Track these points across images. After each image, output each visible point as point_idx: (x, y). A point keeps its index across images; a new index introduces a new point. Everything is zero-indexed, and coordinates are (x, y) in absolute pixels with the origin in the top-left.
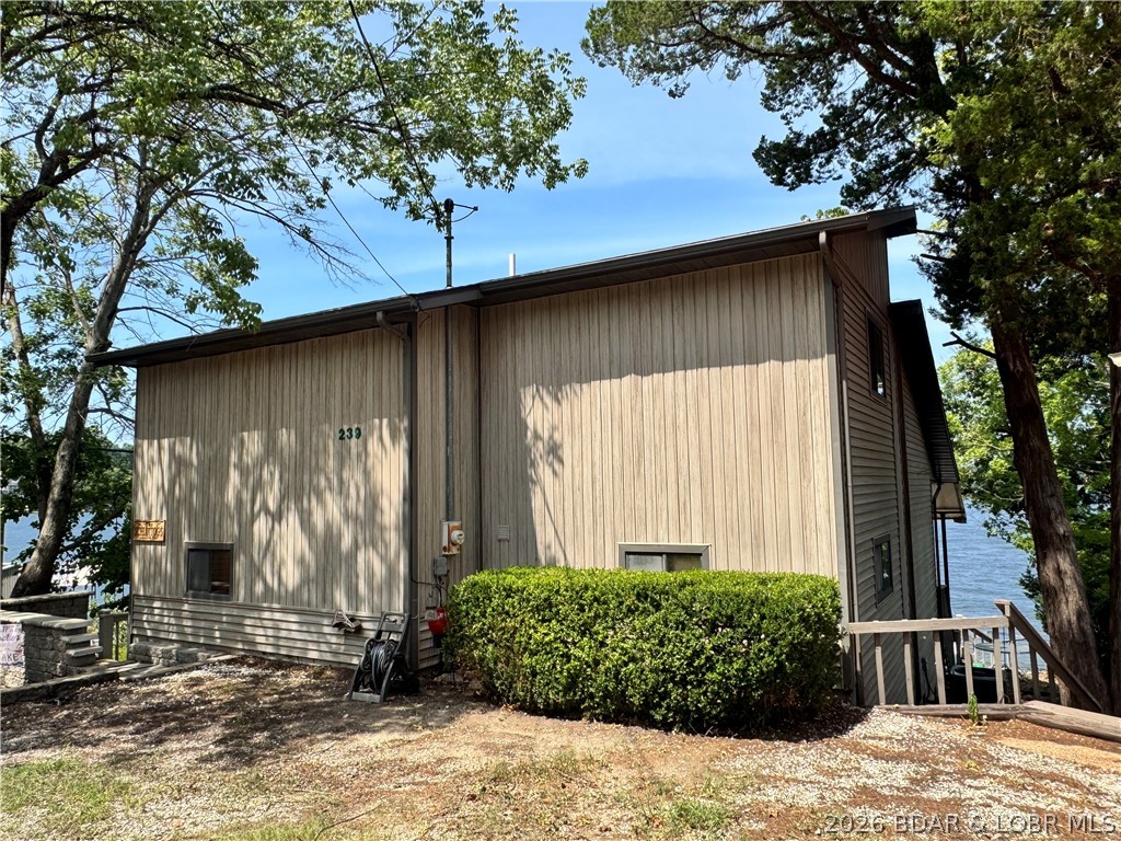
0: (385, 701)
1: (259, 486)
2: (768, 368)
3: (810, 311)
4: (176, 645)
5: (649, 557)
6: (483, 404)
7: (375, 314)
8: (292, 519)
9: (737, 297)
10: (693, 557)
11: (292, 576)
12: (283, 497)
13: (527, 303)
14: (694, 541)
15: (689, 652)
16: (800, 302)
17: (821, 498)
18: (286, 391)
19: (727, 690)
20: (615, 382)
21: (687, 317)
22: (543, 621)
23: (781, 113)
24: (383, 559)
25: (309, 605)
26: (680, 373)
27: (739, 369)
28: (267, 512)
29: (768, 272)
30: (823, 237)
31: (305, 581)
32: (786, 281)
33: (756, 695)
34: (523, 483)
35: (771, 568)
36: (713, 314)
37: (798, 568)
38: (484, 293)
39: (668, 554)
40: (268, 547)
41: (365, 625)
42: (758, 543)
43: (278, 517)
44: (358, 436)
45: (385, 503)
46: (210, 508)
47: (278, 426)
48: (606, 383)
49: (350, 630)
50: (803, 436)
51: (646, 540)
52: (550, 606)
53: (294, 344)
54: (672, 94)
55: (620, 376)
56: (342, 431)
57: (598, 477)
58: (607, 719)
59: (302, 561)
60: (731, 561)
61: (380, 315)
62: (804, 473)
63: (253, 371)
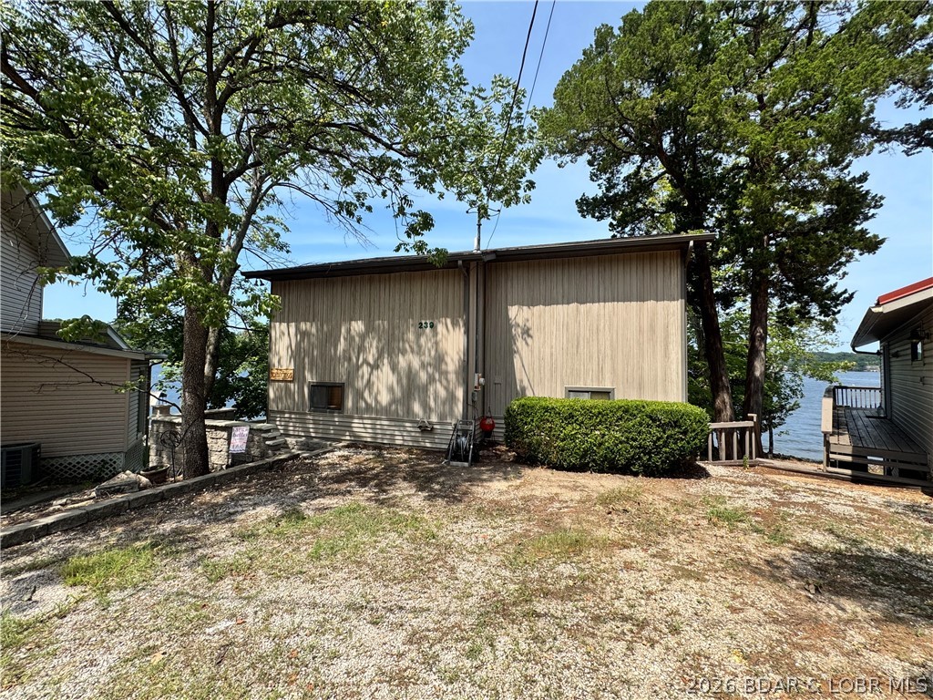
0: (471, 465)
1: (361, 349)
2: (651, 303)
3: (674, 278)
4: (304, 438)
5: (581, 394)
6: (487, 313)
7: (457, 261)
8: (386, 368)
9: (634, 269)
10: (606, 393)
11: (384, 398)
12: (380, 356)
13: (515, 263)
14: (607, 385)
15: (655, 438)
16: (667, 274)
17: (674, 367)
18: (382, 300)
19: (673, 456)
20: (565, 306)
21: (607, 277)
22: (569, 423)
23: (597, 183)
24: (446, 389)
25: (398, 415)
26: (602, 304)
27: (634, 304)
28: (368, 364)
29: (651, 257)
30: (691, 243)
31: (393, 401)
32: (660, 263)
33: (688, 458)
34: (509, 353)
35: (648, 399)
36: (621, 277)
37: (660, 398)
38: (497, 256)
39: (592, 392)
40: (369, 384)
41: (435, 426)
42: (641, 387)
43: (375, 367)
44: (432, 327)
45: (448, 360)
46: (327, 361)
47: (376, 317)
48: (560, 306)
49: (426, 430)
50: (666, 337)
51: (581, 385)
52: (573, 417)
53: (387, 275)
54: (559, 166)
55: (568, 303)
56: (421, 324)
57: (554, 353)
58: (601, 471)
59: (391, 390)
60: (625, 395)
61: (460, 262)
62: (666, 355)
63: (358, 288)
